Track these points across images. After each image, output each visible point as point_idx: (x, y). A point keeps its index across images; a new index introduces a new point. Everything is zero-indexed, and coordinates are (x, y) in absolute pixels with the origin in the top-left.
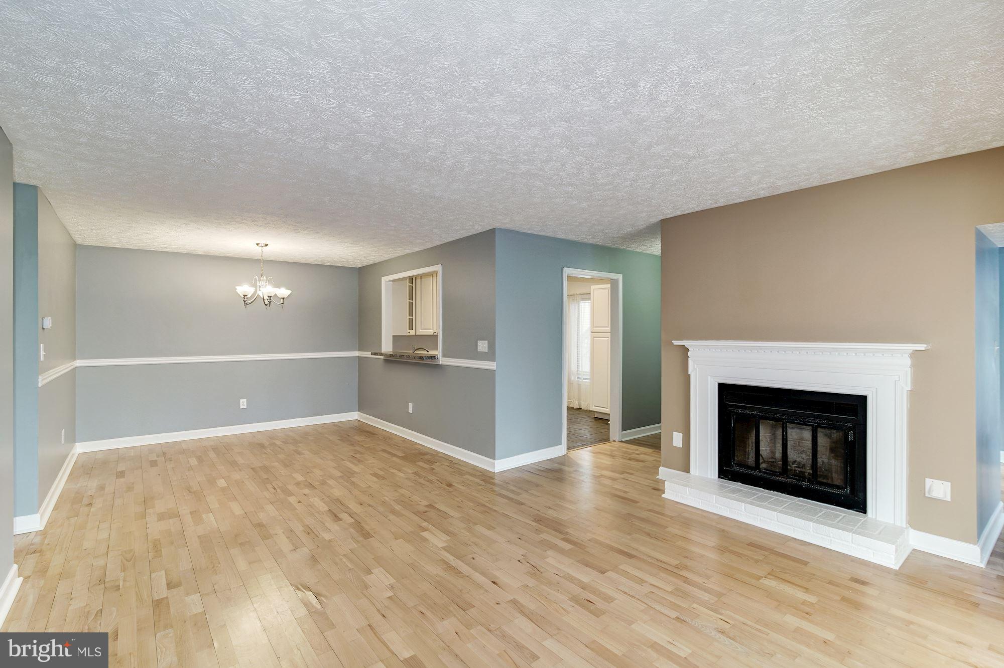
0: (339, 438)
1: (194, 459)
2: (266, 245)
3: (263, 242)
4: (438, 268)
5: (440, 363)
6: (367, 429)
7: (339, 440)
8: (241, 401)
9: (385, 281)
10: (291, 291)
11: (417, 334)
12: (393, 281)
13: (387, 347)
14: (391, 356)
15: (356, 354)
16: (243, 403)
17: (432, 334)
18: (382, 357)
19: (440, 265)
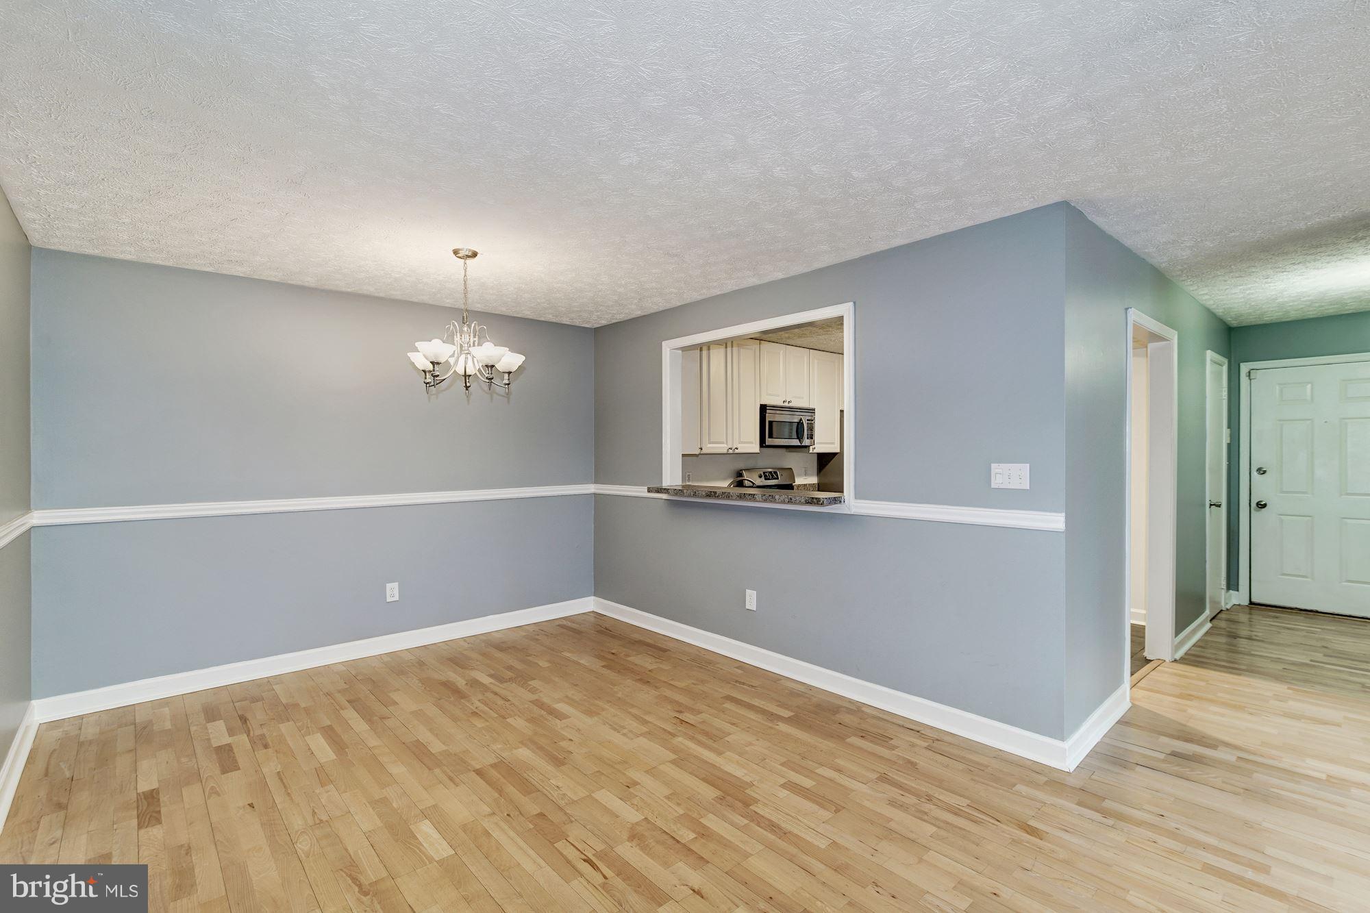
0: (604, 664)
1: (319, 735)
2: (475, 255)
3: (466, 246)
4: (845, 310)
5: (853, 511)
6: (637, 636)
7: (603, 666)
8: (389, 586)
9: (669, 349)
10: (523, 358)
11: (704, 451)
12: (684, 349)
13: (672, 476)
14: (678, 492)
15: (591, 488)
16: (393, 591)
17: (725, 451)
18: (664, 496)
19: (851, 304)
